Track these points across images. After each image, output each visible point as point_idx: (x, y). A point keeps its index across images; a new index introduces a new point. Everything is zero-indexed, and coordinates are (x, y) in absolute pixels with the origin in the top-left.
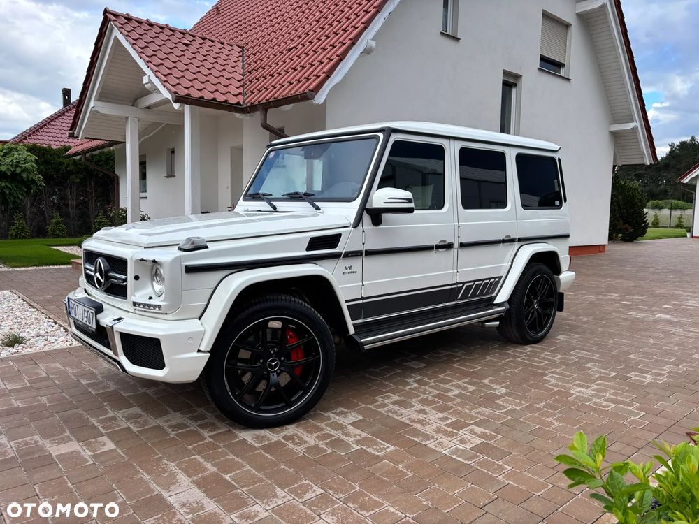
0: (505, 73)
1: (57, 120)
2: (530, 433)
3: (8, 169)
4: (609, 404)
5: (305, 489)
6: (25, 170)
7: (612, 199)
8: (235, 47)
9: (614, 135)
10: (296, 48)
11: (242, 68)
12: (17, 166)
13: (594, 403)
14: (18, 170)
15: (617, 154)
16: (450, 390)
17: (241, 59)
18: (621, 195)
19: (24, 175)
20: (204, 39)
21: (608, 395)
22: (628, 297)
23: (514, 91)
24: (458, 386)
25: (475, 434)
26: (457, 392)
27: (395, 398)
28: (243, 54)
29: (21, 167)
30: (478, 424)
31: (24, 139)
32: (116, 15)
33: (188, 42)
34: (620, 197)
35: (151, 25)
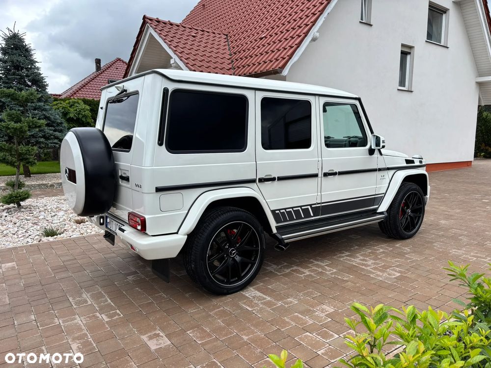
0: (403, 45)
1: (94, 81)
2: (427, 271)
3: (75, 116)
4: (472, 258)
5: (312, 293)
6: (85, 116)
7: (477, 128)
8: (222, 35)
9: (480, 85)
10: (265, 37)
11: (229, 50)
12: (79, 114)
13: (464, 258)
14: (80, 116)
15: (481, 98)
16: (378, 250)
17: (227, 43)
18: (484, 125)
19: (84, 119)
20: (203, 31)
21: (472, 254)
22: (487, 197)
23: (408, 57)
24: (381, 248)
25: (396, 271)
26: (381, 250)
27: (348, 253)
28: (228, 40)
29: (81, 114)
30: (397, 266)
31: (74, 94)
32: (151, 20)
33: (195, 35)
34: (483, 127)
35: (171, 24)
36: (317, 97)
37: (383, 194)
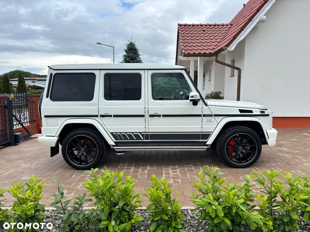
8: (229, 26)
11: (224, 36)
17: (227, 31)
20: (215, 25)
32: (181, 25)
33: (205, 29)
35: (194, 25)
36: (146, 71)
37: (211, 132)
